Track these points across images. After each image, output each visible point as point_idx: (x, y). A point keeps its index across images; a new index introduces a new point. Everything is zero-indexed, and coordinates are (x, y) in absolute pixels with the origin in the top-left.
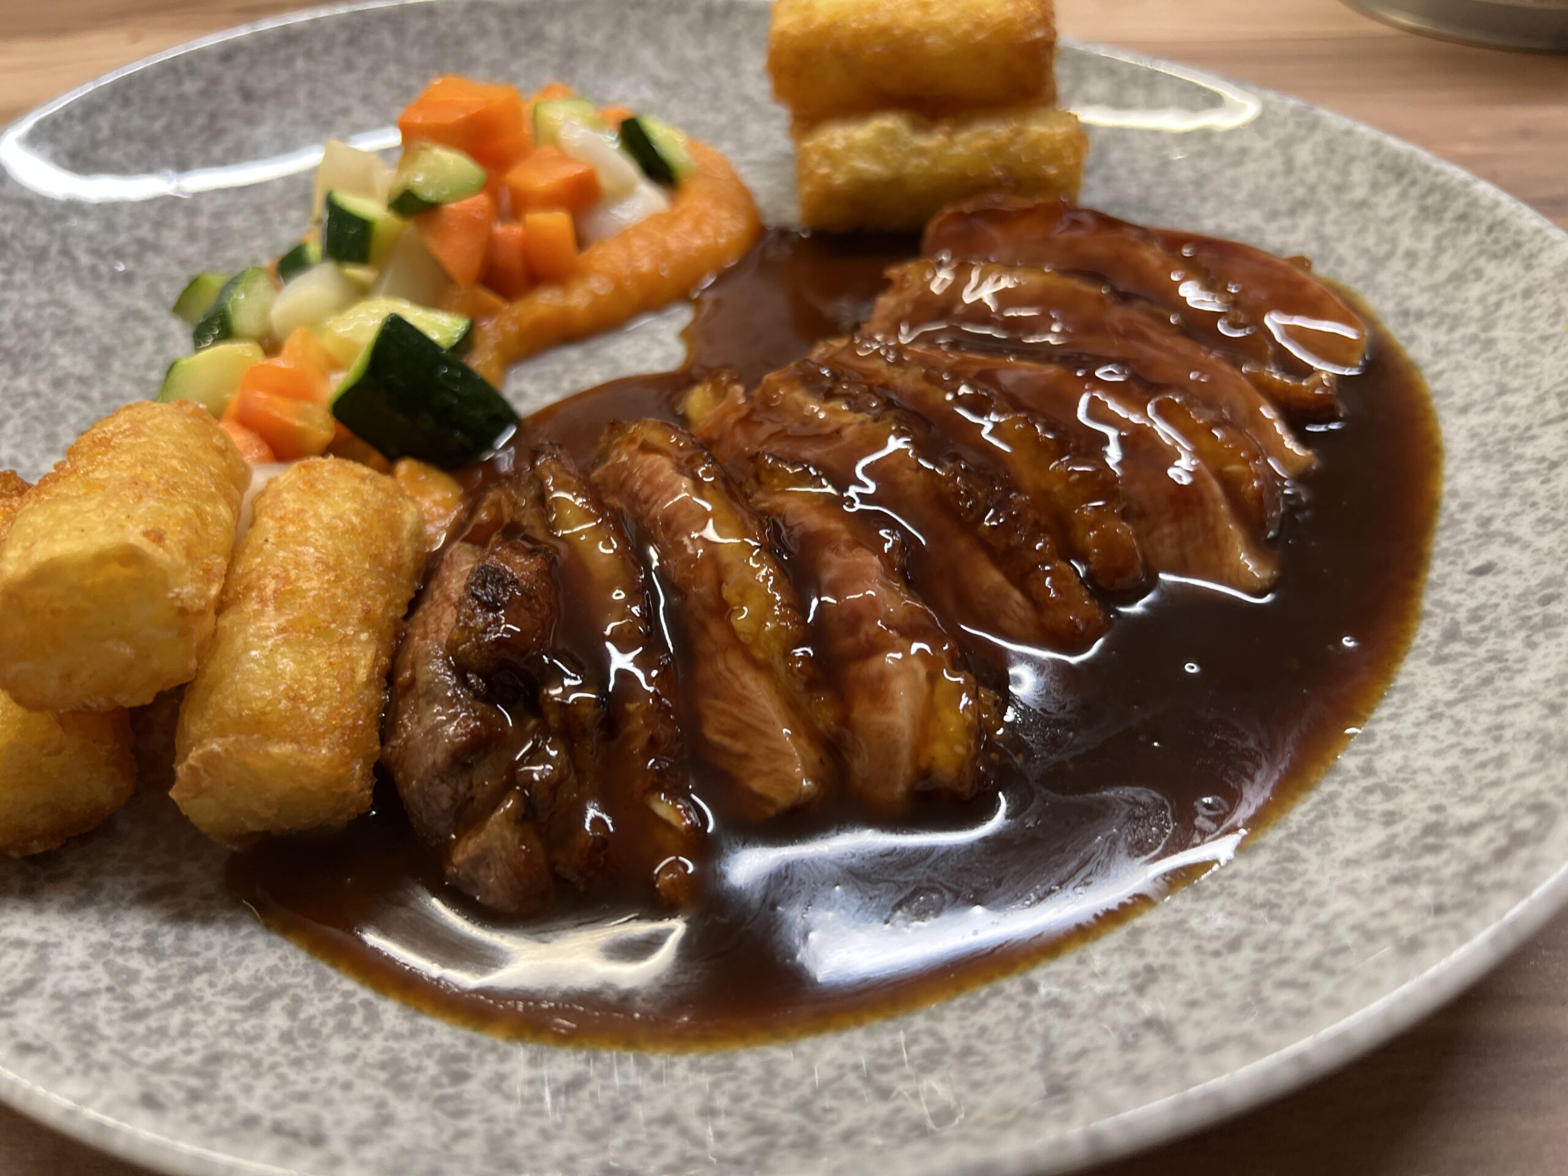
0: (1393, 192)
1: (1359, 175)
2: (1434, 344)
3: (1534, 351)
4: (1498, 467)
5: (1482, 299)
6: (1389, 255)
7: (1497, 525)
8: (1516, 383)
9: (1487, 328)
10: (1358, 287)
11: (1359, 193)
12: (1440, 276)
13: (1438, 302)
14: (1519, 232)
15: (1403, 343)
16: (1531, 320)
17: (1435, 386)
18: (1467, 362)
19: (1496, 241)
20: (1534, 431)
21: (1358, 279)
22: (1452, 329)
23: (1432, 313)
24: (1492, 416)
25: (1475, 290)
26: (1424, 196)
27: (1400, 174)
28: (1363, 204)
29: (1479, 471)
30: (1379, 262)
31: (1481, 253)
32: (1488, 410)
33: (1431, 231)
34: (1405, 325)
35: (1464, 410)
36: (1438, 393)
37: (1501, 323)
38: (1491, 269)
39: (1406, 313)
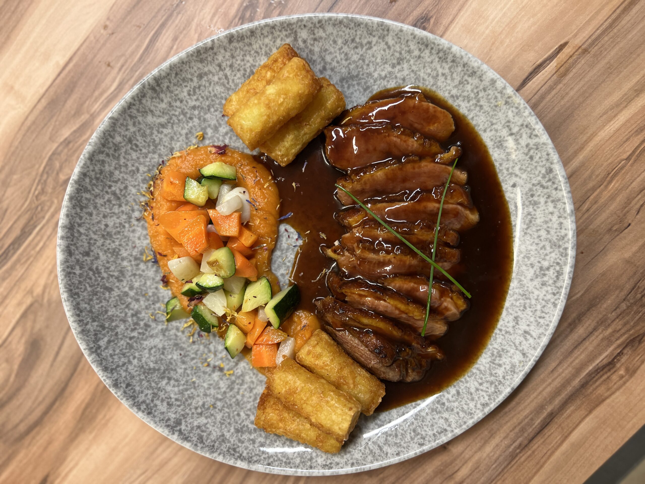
0: (427, 52)
1: (413, 46)
2: (466, 107)
3: (494, 110)
4: (502, 151)
5: (472, 91)
6: (437, 75)
7: (510, 171)
8: (494, 121)
9: (478, 101)
10: (434, 88)
11: (417, 53)
12: (456, 82)
13: (460, 91)
14: (473, 68)
15: (457, 108)
16: (490, 99)
17: (474, 123)
18: (478, 113)
19: (467, 70)
20: (506, 138)
21: (433, 85)
22: (469, 102)
23: (460, 96)
24: (493, 132)
25: (469, 87)
26: (438, 53)
27: (427, 46)
28: (419, 57)
29: (498, 152)
30: (436, 77)
31: (465, 74)
32: (491, 130)
33: (447, 66)
34: (455, 101)
35: (485, 131)
36: (475, 125)
37: (481, 100)
38: (469, 79)
39: (452, 96)
